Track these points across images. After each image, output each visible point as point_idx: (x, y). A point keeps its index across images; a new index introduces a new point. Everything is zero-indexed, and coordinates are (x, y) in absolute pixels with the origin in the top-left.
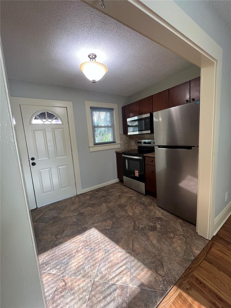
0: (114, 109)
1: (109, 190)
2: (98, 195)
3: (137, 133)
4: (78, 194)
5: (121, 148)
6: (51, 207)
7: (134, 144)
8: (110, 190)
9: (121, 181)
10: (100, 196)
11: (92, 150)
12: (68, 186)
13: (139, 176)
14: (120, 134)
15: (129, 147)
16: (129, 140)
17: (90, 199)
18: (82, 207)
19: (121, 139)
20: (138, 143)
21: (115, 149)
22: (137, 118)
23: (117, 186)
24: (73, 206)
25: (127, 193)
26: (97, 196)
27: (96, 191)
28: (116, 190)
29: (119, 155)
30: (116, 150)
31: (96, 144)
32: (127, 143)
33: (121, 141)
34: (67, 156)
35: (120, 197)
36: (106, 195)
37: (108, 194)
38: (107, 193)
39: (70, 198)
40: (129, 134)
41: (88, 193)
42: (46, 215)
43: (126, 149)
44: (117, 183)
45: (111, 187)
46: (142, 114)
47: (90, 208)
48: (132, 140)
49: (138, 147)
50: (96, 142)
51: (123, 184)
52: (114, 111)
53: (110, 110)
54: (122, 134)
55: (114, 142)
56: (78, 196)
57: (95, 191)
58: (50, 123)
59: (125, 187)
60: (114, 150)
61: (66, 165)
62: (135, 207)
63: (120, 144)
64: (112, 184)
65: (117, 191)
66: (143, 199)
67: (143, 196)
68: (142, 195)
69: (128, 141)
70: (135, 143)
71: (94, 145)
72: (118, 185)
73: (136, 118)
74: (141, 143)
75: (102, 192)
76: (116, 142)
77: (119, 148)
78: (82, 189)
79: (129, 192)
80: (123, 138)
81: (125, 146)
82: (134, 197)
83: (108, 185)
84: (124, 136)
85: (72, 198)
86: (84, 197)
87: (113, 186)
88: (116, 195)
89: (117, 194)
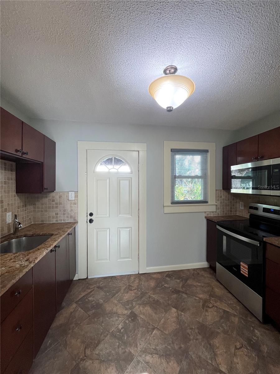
0: (209, 150)
1: (188, 281)
2: (168, 286)
3: (250, 192)
4: (140, 273)
5: (216, 212)
6: (101, 283)
7: (243, 208)
8: (190, 282)
9: (212, 268)
10: (171, 289)
11: (167, 210)
12: (128, 258)
13: (248, 275)
14: (216, 190)
15: (231, 211)
16: (233, 199)
17: (154, 289)
18: (139, 302)
19: (218, 197)
20: (251, 208)
21: (205, 212)
22: (252, 165)
23: (202, 276)
24: (127, 292)
25: (220, 299)
26: (166, 285)
27: (167, 276)
28: (199, 284)
29: (211, 224)
30: (208, 215)
31: (174, 203)
32: (228, 205)
33: (217, 200)
34: (132, 216)
35: (205, 305)
36: (181, 290)
37: (184, 289)
38: (183, 287)
39: (128, 275)
40: (233, 191)
41: (154, 276)
42: (91, 297)
43: (226, 214)
44: (204, 269)
45: (193, 275)
46: (263, 158)
47: (149, 308)
48: (238, 201)
49: (250, 215)
50: (175, 200)
51: (215, 274)
52: (209, 154)
53: (203, 152)
54: (221, 190)
55: (204, 202)
56: (139, 276)
57: (165, 275)
58: (117, 171)
59: (218, 284)
60: (204, 215)
61: (130, 227)
62: (236, 348)
63: (215, 206)
64: (194, 270)
65: (203, 287)
66: (256, 331)
67: (257, 322)
68: (254, 319)
69: (231, 202)
70: (245, 206)
71: (172, 204)
72: (206, 275)
73: (249, 165)
74: (256, 209)
75: (176, 280)
76: (209, 202)
77: (213, 212)
78: (147, 266)
79: (225, 300)
80: (221, 197)
81: (223, 208)
82: (235, 316)
83: (188, 270)
84: (224, 194)
85: (130, 277)
86: (148, 281)
87: (195, 273)
88: (199, 296)
89: (201, 296)
